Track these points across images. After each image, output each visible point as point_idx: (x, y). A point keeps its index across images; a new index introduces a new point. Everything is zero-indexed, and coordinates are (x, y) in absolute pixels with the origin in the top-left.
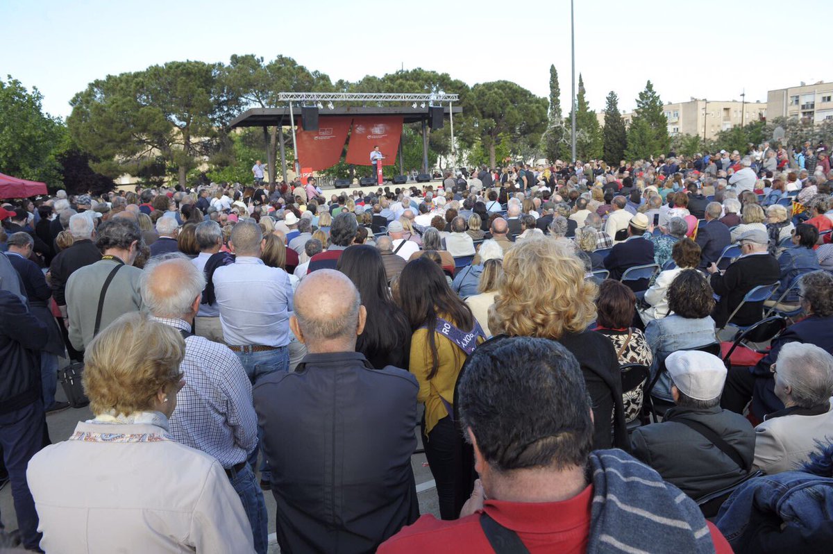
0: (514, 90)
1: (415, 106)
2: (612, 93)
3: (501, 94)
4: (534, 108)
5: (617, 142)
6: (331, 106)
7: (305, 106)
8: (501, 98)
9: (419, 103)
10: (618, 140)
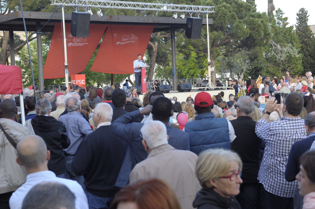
0: (239, 4)
1: (176, 16)
2: (302, 10)
3: (229, 8)
4: (260, 22)
5: (309, 57)
6: (99, 13)
7: (76, 12)
8: (230, 12)
9: (179, 14)
10: (310, 55)
